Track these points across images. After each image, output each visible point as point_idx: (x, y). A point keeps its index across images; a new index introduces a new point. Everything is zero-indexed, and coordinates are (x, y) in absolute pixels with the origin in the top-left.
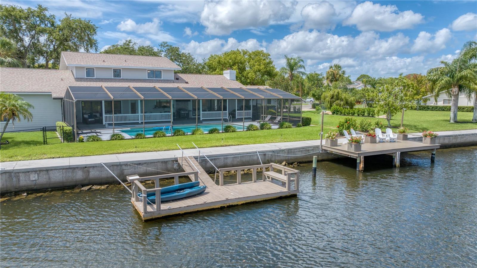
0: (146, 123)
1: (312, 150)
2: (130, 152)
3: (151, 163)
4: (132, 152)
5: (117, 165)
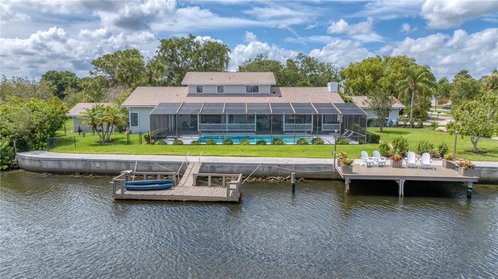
1: (324, 168)
2: (167, 155)
3: (171, 164)
4: (169, 155)
5: (147, 163)
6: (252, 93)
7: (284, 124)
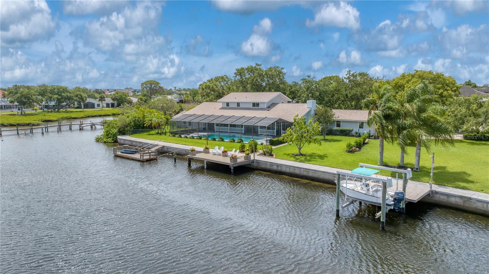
6: (256, 108)
7: (259, 129)
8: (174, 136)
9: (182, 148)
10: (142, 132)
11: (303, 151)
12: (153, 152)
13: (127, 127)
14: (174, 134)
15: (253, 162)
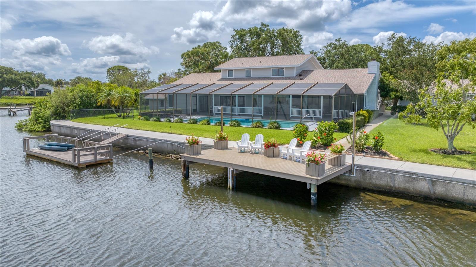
0: (239, 115)
6: (278, 76)
7: (291, 109)
8: (147, 120)
9: (165, 139)
10: (95, 114)
11: (458, 143)
12: (103, 148)
13: (68, 106)
14: (147, 117)
15: (351, 171)
